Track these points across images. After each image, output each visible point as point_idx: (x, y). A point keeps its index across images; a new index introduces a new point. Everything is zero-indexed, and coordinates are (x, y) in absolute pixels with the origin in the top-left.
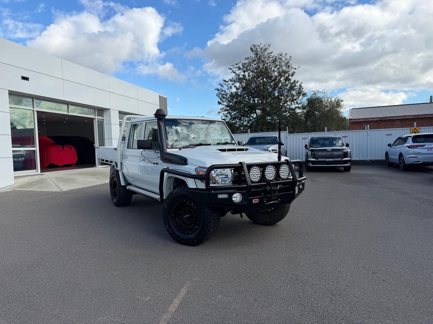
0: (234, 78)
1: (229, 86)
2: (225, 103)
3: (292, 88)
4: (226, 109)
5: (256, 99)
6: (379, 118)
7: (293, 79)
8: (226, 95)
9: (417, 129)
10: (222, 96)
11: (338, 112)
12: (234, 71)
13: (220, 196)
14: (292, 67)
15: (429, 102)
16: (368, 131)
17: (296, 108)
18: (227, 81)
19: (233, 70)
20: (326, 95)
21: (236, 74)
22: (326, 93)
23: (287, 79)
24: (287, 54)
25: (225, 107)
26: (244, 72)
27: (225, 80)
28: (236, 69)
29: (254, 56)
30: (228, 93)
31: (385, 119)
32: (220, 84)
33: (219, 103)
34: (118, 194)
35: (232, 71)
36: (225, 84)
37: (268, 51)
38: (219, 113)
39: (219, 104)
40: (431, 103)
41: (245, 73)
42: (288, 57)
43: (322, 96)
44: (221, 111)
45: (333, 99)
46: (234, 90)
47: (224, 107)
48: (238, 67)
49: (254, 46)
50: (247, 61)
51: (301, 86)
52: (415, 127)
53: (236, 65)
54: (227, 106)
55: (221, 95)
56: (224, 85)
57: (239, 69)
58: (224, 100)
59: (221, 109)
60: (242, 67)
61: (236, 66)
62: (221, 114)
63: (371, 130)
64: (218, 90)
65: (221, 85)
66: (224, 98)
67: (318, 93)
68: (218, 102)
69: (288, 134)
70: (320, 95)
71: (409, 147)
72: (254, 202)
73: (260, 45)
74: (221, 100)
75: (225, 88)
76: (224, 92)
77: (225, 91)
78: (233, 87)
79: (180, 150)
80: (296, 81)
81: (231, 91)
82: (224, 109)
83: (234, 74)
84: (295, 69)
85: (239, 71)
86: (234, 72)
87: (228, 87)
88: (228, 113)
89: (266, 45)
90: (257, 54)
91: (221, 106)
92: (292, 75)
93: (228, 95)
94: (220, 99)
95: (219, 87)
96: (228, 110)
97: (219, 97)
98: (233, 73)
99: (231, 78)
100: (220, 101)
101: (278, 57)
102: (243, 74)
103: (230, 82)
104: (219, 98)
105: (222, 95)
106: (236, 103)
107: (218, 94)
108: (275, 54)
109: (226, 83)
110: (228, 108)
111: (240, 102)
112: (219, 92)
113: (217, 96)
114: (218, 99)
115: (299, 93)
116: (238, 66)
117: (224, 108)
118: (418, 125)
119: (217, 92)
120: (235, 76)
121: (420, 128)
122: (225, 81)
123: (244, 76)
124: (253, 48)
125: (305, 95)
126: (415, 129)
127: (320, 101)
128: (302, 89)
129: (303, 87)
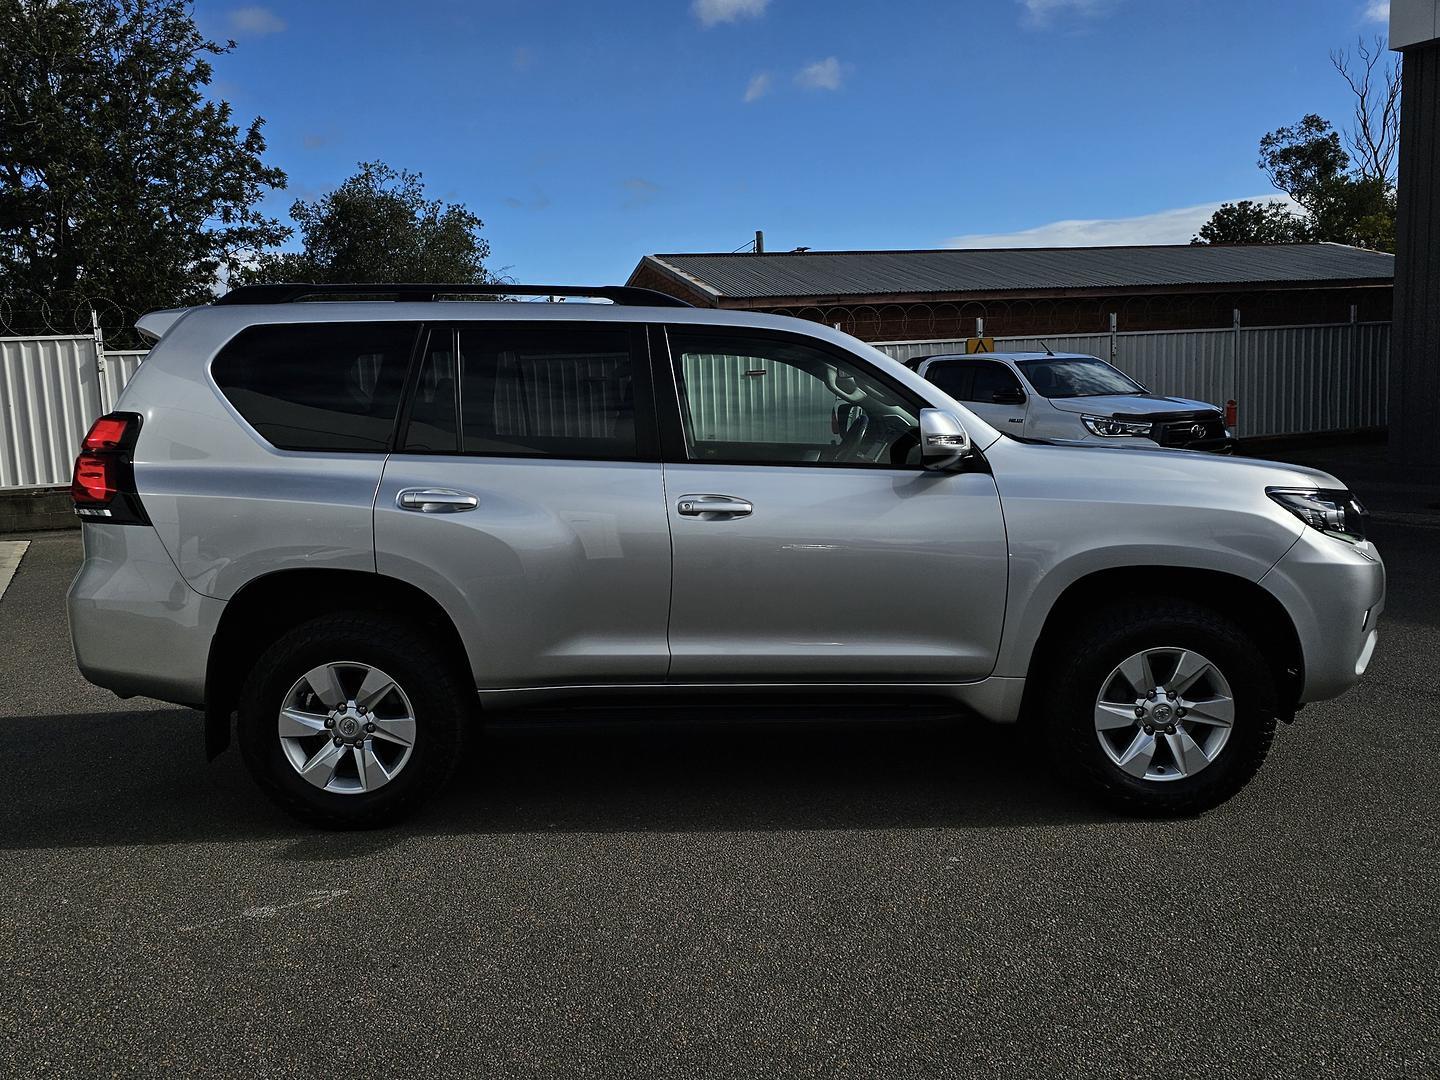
9: (987, 341)
14: (196, 38)
20: (415, 187)
22: (419, 181)
40: (759, 253)
43: (400, 191)
45: (443, 211)
51: (254, 135)
52: (981, 336)
67: (383, 177)
70: (387, 186)
84: (212, 48)
92: (201, 76)
118: (989, 331)
121: (995, 339)
125: (275, 178)
126: (981, 342)
127: (398, 211)
128: (262, 148)
129: (265, 142)
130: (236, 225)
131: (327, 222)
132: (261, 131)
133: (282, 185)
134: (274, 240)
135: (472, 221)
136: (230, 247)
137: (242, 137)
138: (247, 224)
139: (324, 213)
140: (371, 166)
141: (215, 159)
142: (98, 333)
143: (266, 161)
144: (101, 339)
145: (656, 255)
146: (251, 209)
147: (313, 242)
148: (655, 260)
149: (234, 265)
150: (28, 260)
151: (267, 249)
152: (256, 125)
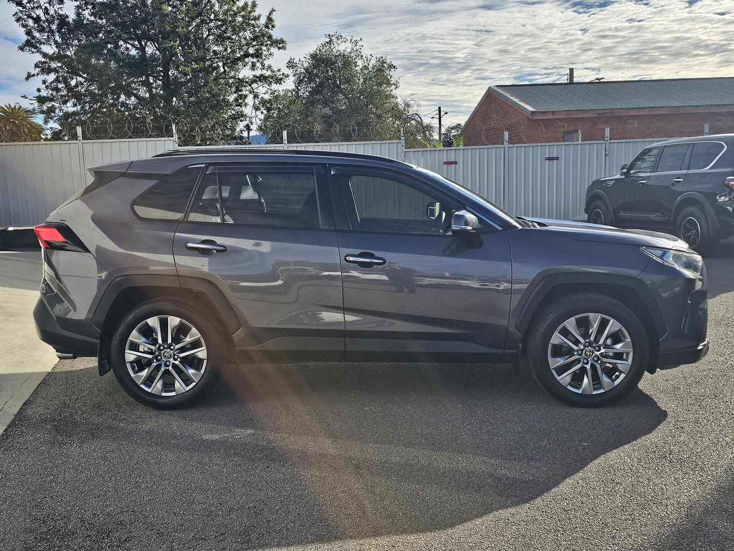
15: (565, 80)
16: (609, 143)
20: (358, 47)
22: (360, 43)
38: (27, 78)
40: (571, 83)
43: (349, 50)
44: (38, 70)
47: (43, 60)
51: (270, 19)
54: (52, 58)
59: (36, 66)
62: (37, 82)
67: (340, 42)
69: (403, 148)
70: (342, 47)
80: (250, 4)
88: (57, 80)
96: (55, 70)
113: (18, 20)
125: (280, 44)
127: (347, 62)
128: (273, 26)
129: (275, 23)
130: (258, 73)
131: (306, 70)
132: (273, 16)
133: (284, 48)
134: (279, 81)
135: (391, 66)
136: (254, 86)
137: (263, 20)
138: (264, 72)
139: (306, 65)
140: (332, 36)
141: (248, 34)
142: (176, 137)
143: (276, 34)
144: (177, 140)
145: (497, 86)
146: (266, 63)
147: (299, 82)
148: (496, 89)
149: (256, 96)
150: (147, 95)
151: (275, 87)
152: (270, 14)
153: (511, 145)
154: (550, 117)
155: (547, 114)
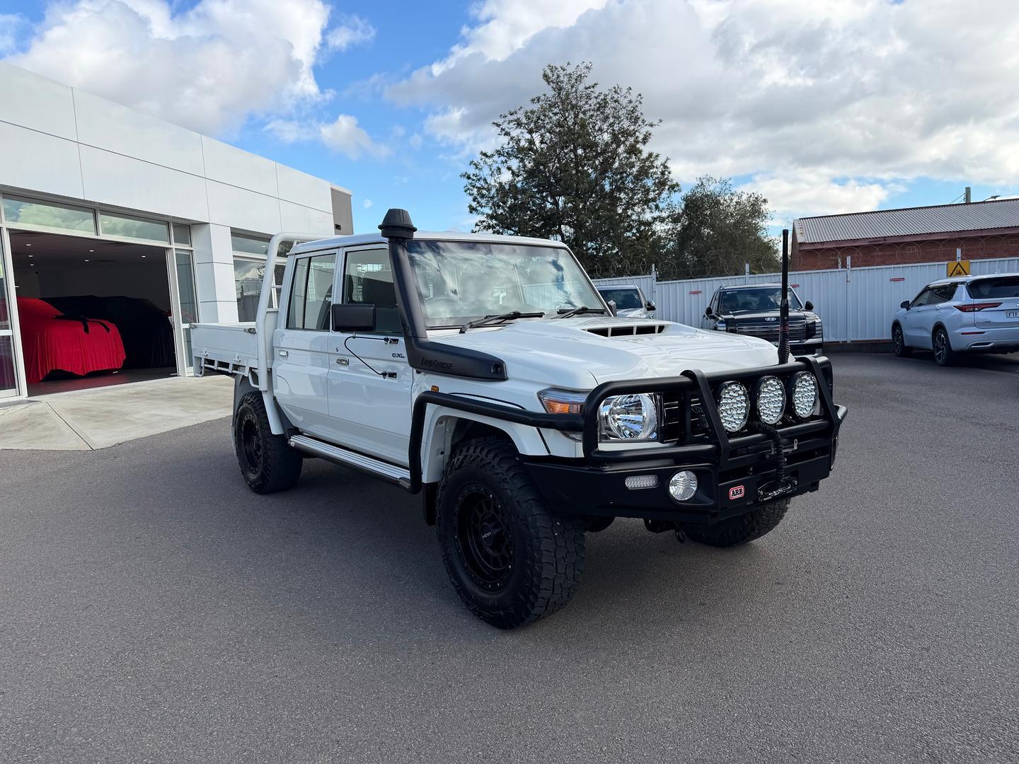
0: (506, 146)
1: (495, 166)
2: (488, 211)
3: (644, 172)
4: (489, 224)
5: (561, 200)
6: (870, 240)
7: (646, 150)
8: (489, 190)
9: (964, 263)
10: (479, 191)
11: (756, 229)
12: (507, 130)
13: (632, 483)
14: (643, 121)
15: (963, 202)
16: (849, 271)
17: (655, 219)
18: (489, 154)
19: (503, 127)
20: (727, 186)
21: (512, 138)
22: (729, 182)
23: (633, 150)
24: (630, 89)
25: (486, 219)
26: (530, 132)
27: (484, 152)
28: (512, 124)
29: (553, 93)
30: (493, 183)
31: (883, 242)
32: (471, 163)
33: (472, 209)
34: (262, 459)
35: (503, 130)
36: (485, 162)
37: (587, 82)
39: (471, 212)
40: (968, 203)
41: (534, 135)
42: (633, 97)
43: (718, 190)
44: (478, 228)
45: (744, 197)
46: (506, 177)
47: (483, 218)
48: (516, 121)
49: (552, 69)
50: (536, 107)
51: (666, 167)
52: (959, 260)
53: (511, 114)
54: (491, 217)
55: (476, 190)
56: (482, 164)
57: (519, 124)
58: (483, 201)
59: (477, 225)
60: (524, 121)
61: (511, 118)
63: (855, 269)
64: (469, 178)
65: (475, 164)
66: (483, 196)
67: (710, 183)
68: (470, 206)
69: (655, 282)
70: (711, 188)
71: (963, 309)
72: (734, 497)
73: (565, 66)
74: (476, 203)
75: (485, 172)
76: (482, 182)
77: (485, 180)
78: (504, 170)
79: (462, 332)
80: (654, 155)
81: (498, 181)
82: (484, 224)
83: (507, 139)
84: (651, 125)
85: (519, 131)
86: (507, 134)
87: (491, 169)
89: (582, 66)
90: (561, 89)
91: (478, 218)
92: (645, 141)
93: (493, 191)
94: (474, 200)
95: (472, 171)
96: (493, 227)
97: (470, 194)
98: (505, 135)
99: (499, 148)
100: (474, 204)
101: (609, 97)
102: (528, 136)
103: (496, 158)
104: (471, 198)
105: (479, 189)
106: (512, 208)
107: (469, 186)
108: (603, 89)
109: (487, 160)
110: (494, 222)
111: (523, 207)
112: (470, 181)
113: (465, 191)
114: (469, 200)
115: (661, 184)
116: (515, 117)
117: (484, 221)
118: (966, 256)
119: (465, 181)
120: (509, 143)
121: (971, 261)
122: (485, 155)
123: (531, 142)
124: (550, 75)
125: (675, 188)
126: (959, 263)
127: (713, 201)
128: (669, 173)
129: (671, 170)
130: (656, 214)
132: (668, 164)
135: (765, 201)
137: (660, 168)
140: (704, 178)
143: (672, 179)
152: (666, 162)
153: (752, 276)
154: (820, 247)
155: (816, 245)
